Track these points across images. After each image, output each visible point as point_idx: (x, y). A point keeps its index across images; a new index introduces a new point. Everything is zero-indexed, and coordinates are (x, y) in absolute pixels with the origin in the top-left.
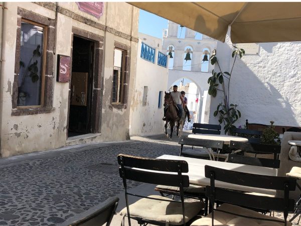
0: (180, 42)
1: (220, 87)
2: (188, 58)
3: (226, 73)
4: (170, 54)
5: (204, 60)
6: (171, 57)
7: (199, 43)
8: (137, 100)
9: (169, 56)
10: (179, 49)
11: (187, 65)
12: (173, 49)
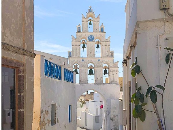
0: (83, 60)
1: (149, 106)
2: (91, 73)
3: (157, 86)
4: (76, 71)
5: (104, 74)
6: (77, 73)
7: (99, 60)
8: (44, 121)
9: (75, 73)
10: (83, 66)
11: (91, 80)
12: (78, 67)
